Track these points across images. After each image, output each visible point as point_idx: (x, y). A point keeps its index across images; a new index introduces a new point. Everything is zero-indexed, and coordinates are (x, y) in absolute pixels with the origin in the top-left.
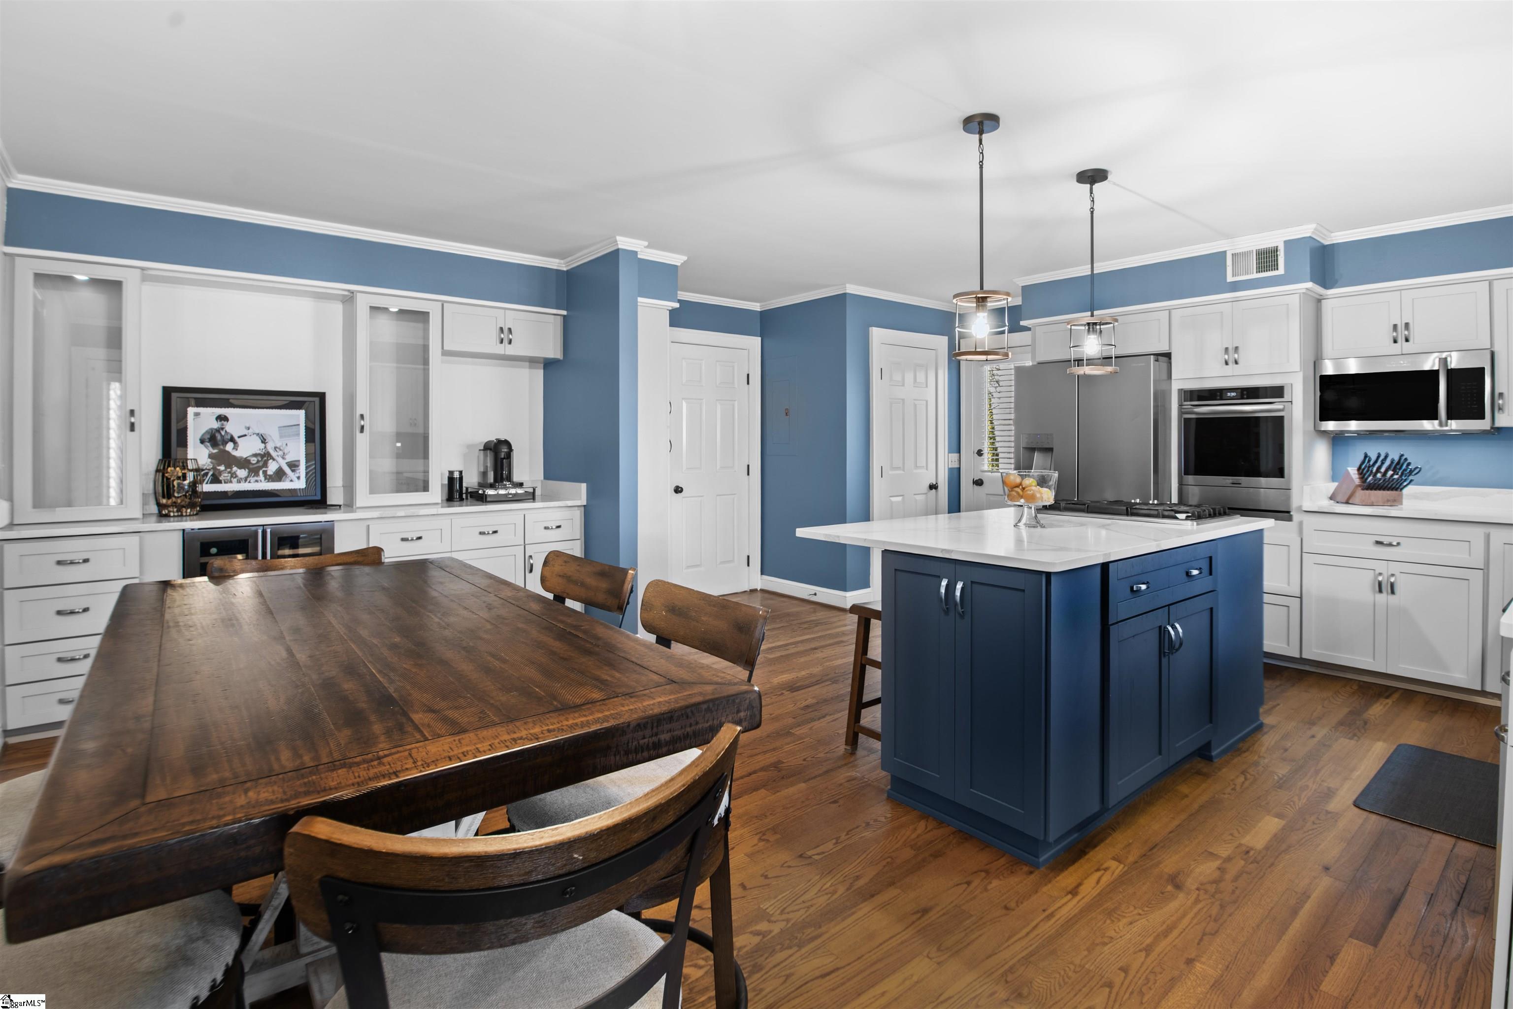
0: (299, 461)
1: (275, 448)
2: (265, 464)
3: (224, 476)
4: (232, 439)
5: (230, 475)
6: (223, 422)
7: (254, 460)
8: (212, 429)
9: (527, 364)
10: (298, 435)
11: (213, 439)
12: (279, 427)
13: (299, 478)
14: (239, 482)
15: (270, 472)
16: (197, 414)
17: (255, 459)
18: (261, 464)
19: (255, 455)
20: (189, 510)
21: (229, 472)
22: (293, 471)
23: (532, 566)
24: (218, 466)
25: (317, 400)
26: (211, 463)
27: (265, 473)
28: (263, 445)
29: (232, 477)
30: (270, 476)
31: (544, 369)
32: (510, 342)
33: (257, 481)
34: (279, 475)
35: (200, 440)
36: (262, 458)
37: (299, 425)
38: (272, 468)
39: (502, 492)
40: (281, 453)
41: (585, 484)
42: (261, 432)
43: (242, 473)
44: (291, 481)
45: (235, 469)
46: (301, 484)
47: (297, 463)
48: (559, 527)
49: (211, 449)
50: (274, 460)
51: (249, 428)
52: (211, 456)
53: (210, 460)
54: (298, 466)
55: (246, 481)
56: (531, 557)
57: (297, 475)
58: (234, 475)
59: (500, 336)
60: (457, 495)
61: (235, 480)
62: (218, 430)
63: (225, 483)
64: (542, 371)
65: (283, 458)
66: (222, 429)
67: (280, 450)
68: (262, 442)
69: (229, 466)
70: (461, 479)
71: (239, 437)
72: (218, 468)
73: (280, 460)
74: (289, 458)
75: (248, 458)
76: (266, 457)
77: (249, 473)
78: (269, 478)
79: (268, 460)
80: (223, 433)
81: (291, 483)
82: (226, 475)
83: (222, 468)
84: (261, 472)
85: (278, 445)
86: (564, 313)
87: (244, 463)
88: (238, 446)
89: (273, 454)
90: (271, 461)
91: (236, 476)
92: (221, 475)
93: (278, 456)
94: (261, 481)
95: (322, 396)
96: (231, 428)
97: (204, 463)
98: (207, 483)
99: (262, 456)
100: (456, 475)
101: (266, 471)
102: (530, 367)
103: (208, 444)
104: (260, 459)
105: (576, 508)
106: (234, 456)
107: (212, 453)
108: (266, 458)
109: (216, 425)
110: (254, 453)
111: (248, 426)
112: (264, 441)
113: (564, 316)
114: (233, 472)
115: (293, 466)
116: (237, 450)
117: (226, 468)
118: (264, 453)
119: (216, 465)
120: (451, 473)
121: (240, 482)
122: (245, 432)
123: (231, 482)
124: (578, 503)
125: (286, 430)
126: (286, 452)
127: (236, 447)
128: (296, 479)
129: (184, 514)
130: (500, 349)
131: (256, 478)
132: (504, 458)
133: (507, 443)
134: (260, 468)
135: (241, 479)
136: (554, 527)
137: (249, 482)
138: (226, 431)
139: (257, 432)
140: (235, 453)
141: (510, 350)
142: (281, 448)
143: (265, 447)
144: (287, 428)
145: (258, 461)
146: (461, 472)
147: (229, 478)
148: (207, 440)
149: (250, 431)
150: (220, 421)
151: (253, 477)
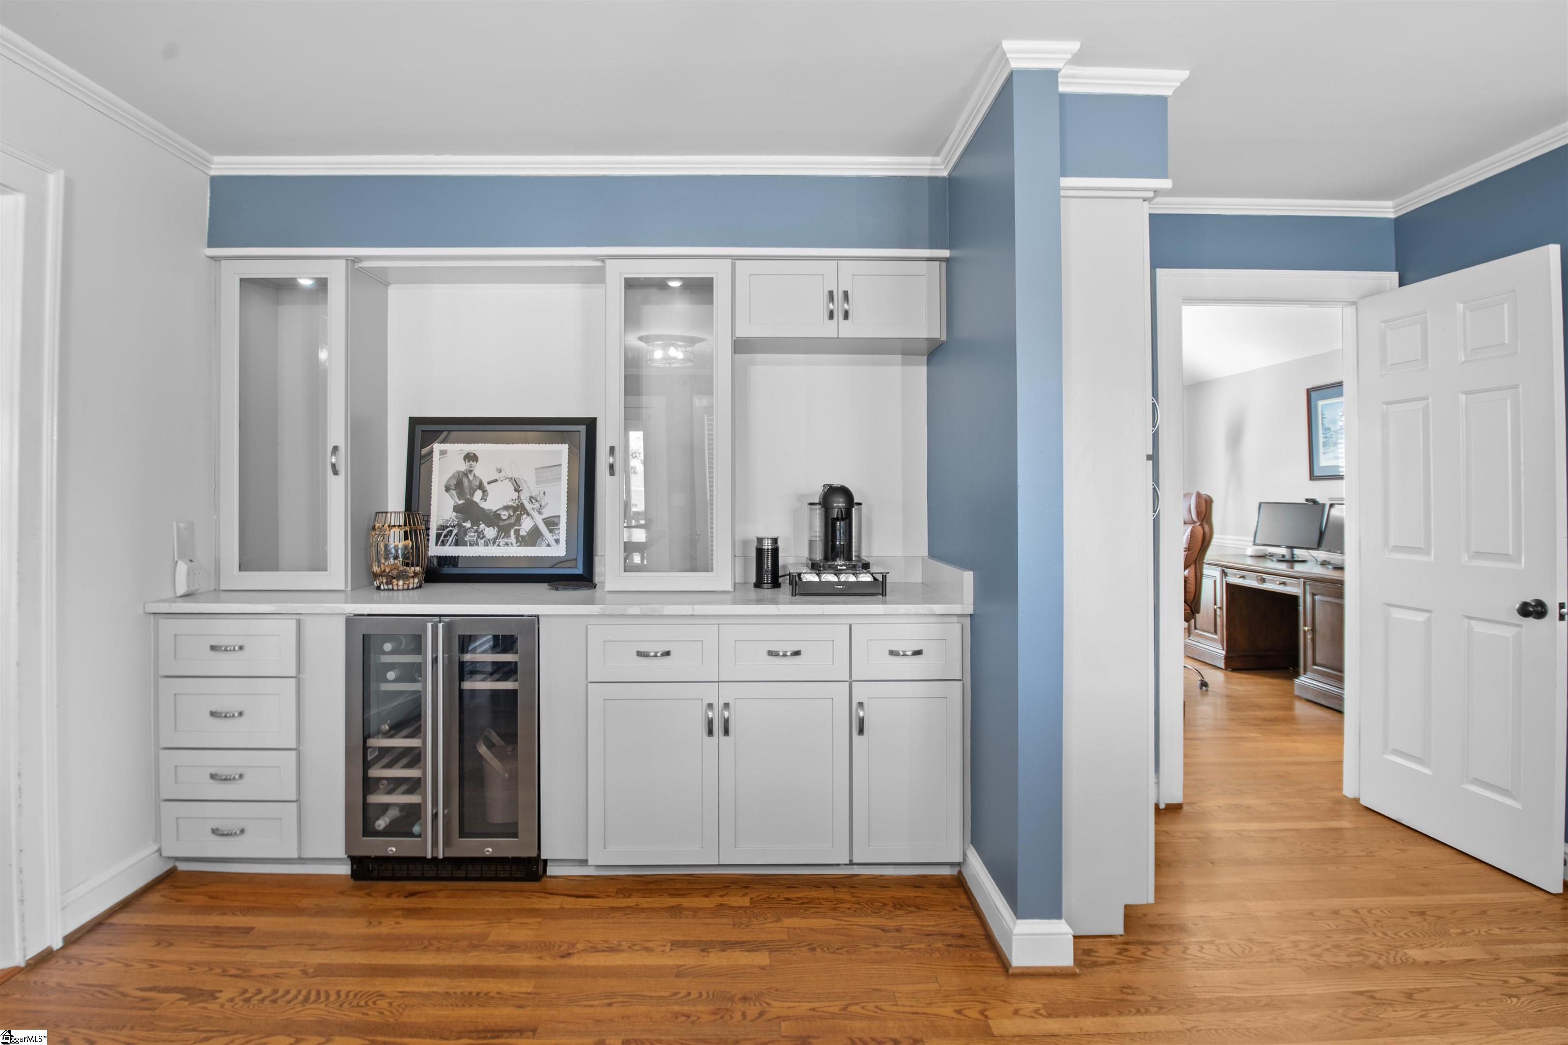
0: (559, 516)
1: (531, 498)
2: (518, 521)
3: (471, 536)
4: (481, 486)
5: (476, 534)
6: (471, 462)
7: (504, 515)
8: (458, 472)
9: (899, 358)
10: (559, 479)
11: (458, 485)
12: (536, 469)
13: (557, 541)
14: (486, 545)
15: (523, 533)
16: (443, 453)
17: (506, 513)
18: (512, 520)
19: (506, 508)
20: (401, 583)
21: (476, 531)
22: (551, 531)
23: (861, 721)
24: (464, 522)
25: (582, 428)
26: (456, 517)
27: (517, 532)
28: (517, 494)
29: (478, 537)
30: (523, 537)
31: (928, 365)
32: (846, 315)
33: (507, 544)
34: (534, 537)
35: (445, 487)
36: (514, 512)
37: (561, 465)
38: (526, 525)
39: (832, 578)
40: (537, 505)
41: (972, 573)
42: (515, 476)
43: (490, 532)
44: (548, 545)
45: (482, 526)
46: (560, 551)
47: (556, 520)
48: (918, 653)
49: (457, 500)
50: (528, 515)
51: (500, 471)
52: (456, 509)
53: (455, 514)
54: (557, 524)
55: (494, 543)
56: (861, 705)
57: (555, 537)
58: (481, 535)
59: (828, 306)
60: (767, 578)
61: (482, 541)
62: (466, 474)
63: (471, 545)
64: (925, 368)
65: (540, 513)
66: (471, 471)
67: (537, 501)
68: (516, 490)
69: (475, 523)
70: (775, 552)
71: (489, 483)
72: (464, 524)
73: (535, 514)
74: (547, 513)
75: (498, 512)
76: (519, 510)
77: (498, 532)
78: (524, 541)
79: (522, 515)
80: (471, 477)
81: (549, 548)
82: (472, 534)
83: (468, 525)
84: (512, 531)
85: (534, 495)
86: (945, 253)
87: (492, 519)
88: (487, 496)
89: (528, 506)
90: (525, 516)
91: (484, 537)
92: (466, 535)
93: (533, 509)
94: (512, 544)
95: (591, 425)
96: (482, 471)
97: (448, 518)
98: (450, 545)
99: (515, 509)
100: (768, 545)
101: (519, 530)
102: (904, 364)
103: (454, 492)
104: (512, 514)
105: (955, 619)
106: (482, 509)
107: (458, 505)
108: (519, 513)
109: (463, 466)
110: (505, 504)
111: (499, 467)
112: (517, 490)
113: (947, 260)
114: (480, 530)
115: (551, 523)
116: (486, 500)
117: (473, 525)
118: (517, 505)
119: (461, 521)
120: (760, 540)
121: (488, 546)
122: (496, 476)
123: (477, 544)
124: (956, 609)
125: (546, 471)
126: (543, 505)
127: (484, 498)
128: (554, 543)
129: (395, 588)
130: (828, 330)
131: (506, 540)
132: (837, 519)
133: (845, 492)
134: (511, 526)
135: (489, 540)
136: (909, 653)
137: (498, 545)
138: (474, 474)
139: (510, 476)
140: (485, 505)
141: (848, 330)
142: (538, 498)
143: (519, 497)
144: (546, 469)
145: (510, 516)
146: (775, 541)
147: (475, 538)
148: (453, 487)
149: (502, 474)
150: (469, 461)
151: (503, 538)
